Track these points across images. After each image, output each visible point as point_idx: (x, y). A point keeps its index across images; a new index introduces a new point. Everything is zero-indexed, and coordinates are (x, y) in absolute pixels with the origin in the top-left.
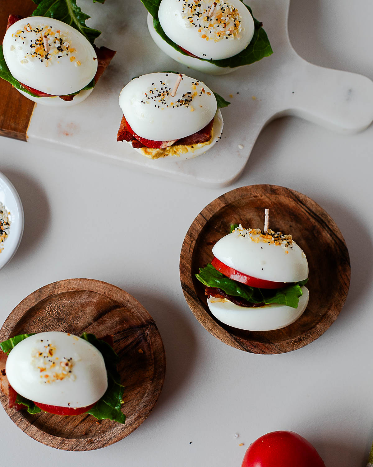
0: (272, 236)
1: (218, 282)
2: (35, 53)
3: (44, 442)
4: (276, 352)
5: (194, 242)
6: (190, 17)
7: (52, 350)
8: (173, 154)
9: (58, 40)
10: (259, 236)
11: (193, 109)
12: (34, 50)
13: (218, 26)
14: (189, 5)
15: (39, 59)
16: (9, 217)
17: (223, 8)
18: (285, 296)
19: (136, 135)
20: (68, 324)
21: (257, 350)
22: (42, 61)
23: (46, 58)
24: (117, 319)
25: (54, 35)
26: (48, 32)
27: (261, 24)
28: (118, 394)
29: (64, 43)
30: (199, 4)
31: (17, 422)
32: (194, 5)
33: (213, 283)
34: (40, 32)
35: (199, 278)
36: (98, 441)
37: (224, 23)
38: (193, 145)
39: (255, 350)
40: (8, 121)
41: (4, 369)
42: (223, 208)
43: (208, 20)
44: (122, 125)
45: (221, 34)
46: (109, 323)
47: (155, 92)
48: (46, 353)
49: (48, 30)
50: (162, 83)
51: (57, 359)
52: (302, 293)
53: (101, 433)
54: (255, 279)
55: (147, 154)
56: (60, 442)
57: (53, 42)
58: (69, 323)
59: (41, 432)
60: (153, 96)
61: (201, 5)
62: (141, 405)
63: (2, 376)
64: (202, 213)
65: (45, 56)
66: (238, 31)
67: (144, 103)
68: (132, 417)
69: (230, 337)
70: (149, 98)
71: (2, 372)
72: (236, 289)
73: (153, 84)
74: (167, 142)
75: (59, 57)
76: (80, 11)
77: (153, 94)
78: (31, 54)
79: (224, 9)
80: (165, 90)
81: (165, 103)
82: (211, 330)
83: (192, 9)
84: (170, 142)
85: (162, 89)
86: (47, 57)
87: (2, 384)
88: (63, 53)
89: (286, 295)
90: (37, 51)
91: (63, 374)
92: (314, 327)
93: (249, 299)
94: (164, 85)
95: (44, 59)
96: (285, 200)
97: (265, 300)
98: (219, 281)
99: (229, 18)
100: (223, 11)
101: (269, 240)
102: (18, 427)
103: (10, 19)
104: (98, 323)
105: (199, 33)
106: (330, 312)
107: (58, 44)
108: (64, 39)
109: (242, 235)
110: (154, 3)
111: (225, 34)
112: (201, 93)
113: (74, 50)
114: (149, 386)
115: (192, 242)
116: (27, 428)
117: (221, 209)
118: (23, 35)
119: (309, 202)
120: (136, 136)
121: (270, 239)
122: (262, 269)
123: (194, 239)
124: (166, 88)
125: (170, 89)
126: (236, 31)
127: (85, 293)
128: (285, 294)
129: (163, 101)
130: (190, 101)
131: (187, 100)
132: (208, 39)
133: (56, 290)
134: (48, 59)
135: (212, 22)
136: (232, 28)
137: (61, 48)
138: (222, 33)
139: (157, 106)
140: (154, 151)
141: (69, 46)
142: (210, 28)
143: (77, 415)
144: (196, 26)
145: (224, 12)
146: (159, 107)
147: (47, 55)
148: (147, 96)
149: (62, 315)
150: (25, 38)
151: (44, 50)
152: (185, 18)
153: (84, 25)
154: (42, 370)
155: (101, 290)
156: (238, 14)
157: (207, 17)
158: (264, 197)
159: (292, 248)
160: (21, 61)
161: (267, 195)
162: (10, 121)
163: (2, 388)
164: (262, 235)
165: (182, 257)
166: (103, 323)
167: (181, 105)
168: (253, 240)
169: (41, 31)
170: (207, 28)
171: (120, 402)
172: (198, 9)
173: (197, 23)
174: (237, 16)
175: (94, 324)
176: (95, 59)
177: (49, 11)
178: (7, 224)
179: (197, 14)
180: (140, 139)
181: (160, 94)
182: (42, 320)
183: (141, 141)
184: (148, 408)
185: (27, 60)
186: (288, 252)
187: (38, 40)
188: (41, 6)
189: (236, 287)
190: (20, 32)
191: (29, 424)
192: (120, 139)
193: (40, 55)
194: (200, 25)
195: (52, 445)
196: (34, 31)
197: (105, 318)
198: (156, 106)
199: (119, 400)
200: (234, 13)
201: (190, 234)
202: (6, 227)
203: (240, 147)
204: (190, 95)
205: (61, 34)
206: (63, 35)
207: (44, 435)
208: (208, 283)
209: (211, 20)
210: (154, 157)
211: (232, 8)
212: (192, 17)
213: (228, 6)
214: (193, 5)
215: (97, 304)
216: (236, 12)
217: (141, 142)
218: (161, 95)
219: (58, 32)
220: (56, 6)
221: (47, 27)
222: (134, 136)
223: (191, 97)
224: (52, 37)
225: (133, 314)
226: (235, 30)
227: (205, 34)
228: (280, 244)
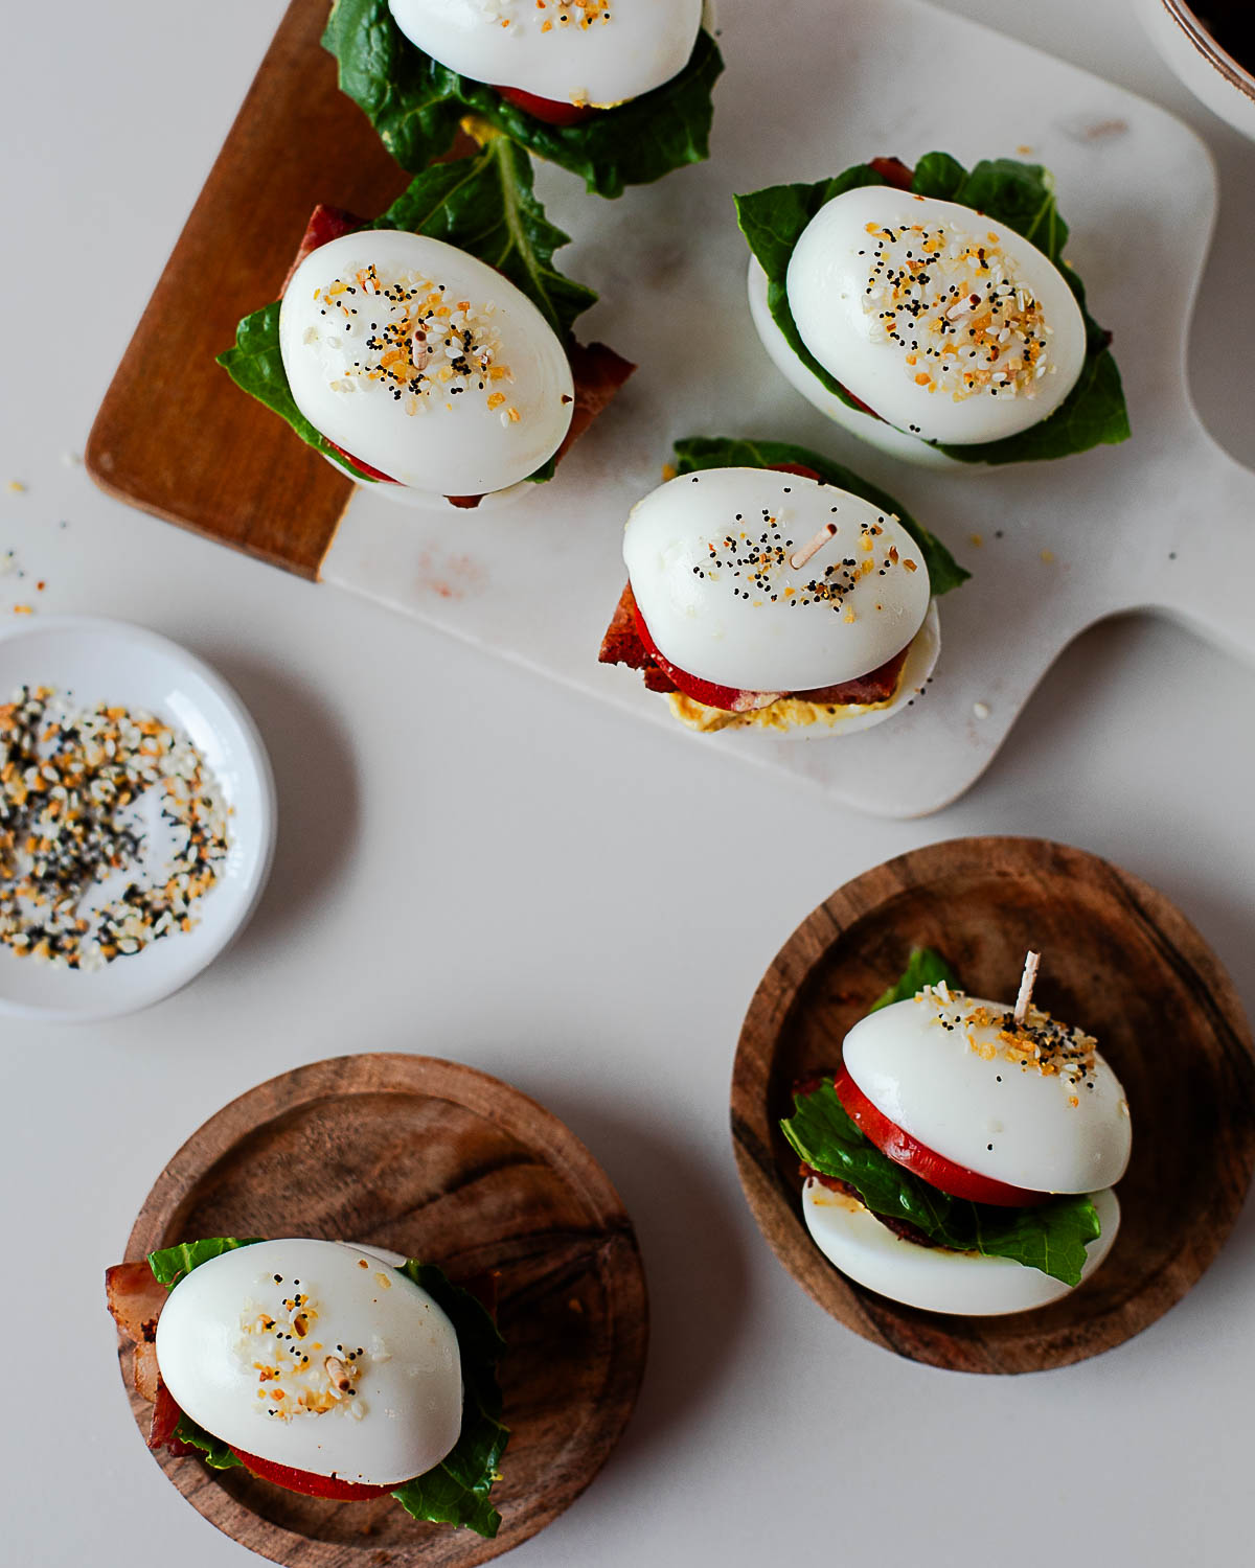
0: (1036, 1042)
1: (846, 1158)
2: (379, 368)
3: (243, 1540)
4: (989, 1369)
5: (791, 994)
6: (888, 314)
7: (305, 1316)
8: (768, 722)
9: (457, 334)
10: (994, 1036)
11: (851, 615)
12: (377, 357)
13: (973, 354)
14: (891, 274)
15: (392, 388)
16: (231, 823)
17: (996, 295)
18: (1045, 1236)
19: (661, 655)
20: (365, 1186)
21: (931, 1358)
22: (398, 395)
23: (411, 389)
24: (518, 1196)
25: (449, 316)
26: (432, 304)
27: (1107, 337)
28: (488, 1451)
29: (475, 348)
30: (923, 276)
31: (168, 1466)
32: (907, 276)
33: (829, 1162)
34: (406, 302)
35: (789, 1135)
36: (406, 1560)
37: (993, 348)
38: (837, 707)
39: (927, 1354)
40: (267, 524)
41: (151, 1321)
42: (898, 896)
43: (943, 331)
44: (623, 610)
45: (977, 378)
46: (491, 1203)
47: (741, 545)
48: (286, 1324)
49: (430, 298)
50: (767, 519)
51: (318, 1346)
52: (1098, 1231)
53: (418, 1535)
54: (963, 1170)
55: (688, 714)
56: (291, 1545)
57: (442, 340)
58: (370, 1186)
59: (236, 1509)
60: (734, 557)
61: (928, 279)
62: (554, 1473)
63: (143, 1342)
64: (828, 904)
65: (409, 382)
66: (1031, 375)
67: (702, 575)
68: (519, 1505)
69: (856, 1306)
70: (719, 564)
71: (144, 1328)
72: (899, 1190)
73: (739, 517)
74: (754, 694)
75: (454, 391)
76: (541, 215)
77: (735, 551)
78: (368, 369)
79: (999, 300)
80: (774, 544)
81: (768, 589)
82: (801, 1277)
83: (898, 287)
84: (765, 697)
85: (764, 540)
86: (416, 386)
87: (139, 1368)
88: (468, 379)
89: (1048, 1233)
90: (388, 364)
91: (330, 1398)
92: (1117, 1308)
93: (933, 1230)
94: (774, 525)
95: (405, 388)
96: (1092, 896)
97: (984, 1240)
98: (851, 1158)
99: (1012, 331)
100: (994, 305)
101: (1024, 1054)
102: (170, 1483)
103: (314, 221)
104: (460, 1198)
105: (908, 365)
106: (1175, 1270)
107: (455, 351)
108: (477, 334)
109: (945, 1024)
110: (780, 235)
111: (989, 380)
112: (887, 564)
113: (507, 372)
114: (585, 1418)
115: (784, 991)
116: (196, 1490)
117: (890, 900)
118: (349, 300)
119: (1168, 914)
120: (660, 658)
121: (1027, 1051)
122: (990, 1147)
123: (792, 984)
124: (777, 537)
125: (789, 543)
126: (1025, 374)
127: (432, 1104)
128: (1047, 1228)
129: (762, 580)
130: (846, 591)
131: (837, 586)
132: (933, 388)
133: (344, 1083)
134: (418, 392)
135: (957, 339)
136: (1015, 363)
137: (465, 363)
138: (982, 377)
139: (741, 594)
140: (711, 712)
141: (492, 358)
142: (946, 358)
143: (355, 1499)
144: (902, 343)
145: (998, 308)
146: (746, 596)
147: (418, 380)
148: (713, 555)
149: (352, 1159)
150: (354, 312)
151: (411, 362)
152: (873, 313)
153: (549, 267)
154: (266, 1376)
155: (481, 1102)
156: (1042, 320)
157: (942, 319)
158: (1028, 878)
159: (1090, 1085)
160: (332, 383)
161: (1042, 874)
162: (273, 521)
163: (136, 1381)
164: (1004, 1033)
165: (747, 1036)
166: (473, 1199)
167: (817, 599)
168: (975, 1047)
169: (409, 297)
170: (937, 354)
171: (490, 1475)
172: (917, 290)
173: (908, 336)
174: (1039, 324)
175: (446, 1201)
176: (569, 399)
177: (443, 208)
178: (221, 844)
179: (913, 306)
180: (671, 669)
181: (757, 555)
182: (289, 1163)
183: (673, 677)
184: (572, 1486)
185: (350, 384)
186: (1076, 1102)
187: (394, 328)
188: (421, 185)
189: (898, 1185)
190: (340, 291)
191: (206, 1480)
192: (609, 657)
193: (396, 378)
194: (914, 343)
195: (264, 1551)
196: (387, 293)
197: (481, 1185)
198: (737, 592)
199: (489, 1469)
200: (1029, 316)
201: (781, 966)
202: (217, 852)
203: (980, 711)
204: (851, 570)
205: (469, 317)
206: (475, 320)
207: (247, 1519)
208: (814, 1159)
209: (953, 331)
210: (706, 728)
211: (1027, 298)
212: (893, 315)
213: (1014, 290)
214: (902, 274)
215: (463, 1141)
216: (1037, 312)
217: (675, 681)
218: (757, 559)
219: (463, 307)
220: (467, 194)
221: (428, 286)
222: (656, 658)
223: (853, 579)
224: (441, 323)
225: (569, 1190)
226: (1023, 369)
227: (926, 372)
228: (1056, 1071)
